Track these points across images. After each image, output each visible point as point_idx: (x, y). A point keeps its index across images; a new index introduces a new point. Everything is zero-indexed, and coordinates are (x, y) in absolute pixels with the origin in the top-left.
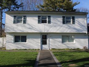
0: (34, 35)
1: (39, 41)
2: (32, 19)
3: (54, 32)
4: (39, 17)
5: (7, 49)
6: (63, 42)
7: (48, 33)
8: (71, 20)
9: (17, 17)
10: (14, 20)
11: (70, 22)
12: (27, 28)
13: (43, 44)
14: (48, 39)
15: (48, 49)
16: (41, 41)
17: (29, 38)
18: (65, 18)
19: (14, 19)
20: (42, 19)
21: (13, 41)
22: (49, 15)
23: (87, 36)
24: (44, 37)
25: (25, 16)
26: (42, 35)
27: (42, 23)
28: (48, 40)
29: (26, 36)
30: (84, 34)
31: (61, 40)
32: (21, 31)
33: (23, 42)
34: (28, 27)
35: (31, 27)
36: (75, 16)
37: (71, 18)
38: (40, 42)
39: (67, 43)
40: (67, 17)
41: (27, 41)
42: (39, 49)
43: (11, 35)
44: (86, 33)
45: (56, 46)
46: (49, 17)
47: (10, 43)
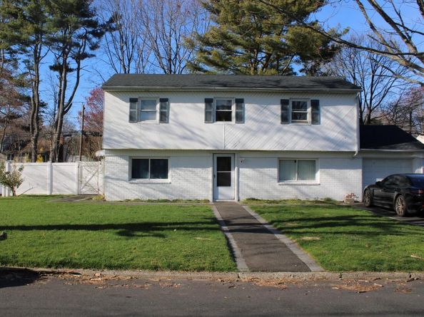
0: (191, 157)
1: (208, 174)
2: (191, 108)
3: (255, 149)
4: (208, 102)
5: (110, 197)
6: (281, 178)
7: (234, 152)
8: (309, 110)
9: (140, 101)
10: (131, 112)
11: (305, 118)
12: (177, 135)
13: (218, 185)
14: (236, 168)
15: (236, 200)
16: (214, 176)
17: (177, 166)
18: (290, 107)
19: (131, 108)
20: (217, 108)
21: (127, 176)
22: (239, 96)
23: (360, 162)
24: (223, 164)
25: (166, 100)
26: (216, 156)
27: (217, 120)
28: (234, 174)
29: (167, 160)
30: (350, 156)
31: (274, 171)
32: (155, 144)
33: (158, 178)
34: (180, 134)
35: (189, 133)
36: (322, 99)
37: (309, 103)
38: (210, 177)
39: (295, 181)
40: (293, 103)
41: (169, 174)
42: (209, 201)
43: (121, 156)
44: (354, 152)
45: (267, 191)
46: (240, 102)
47: (121, 182)
